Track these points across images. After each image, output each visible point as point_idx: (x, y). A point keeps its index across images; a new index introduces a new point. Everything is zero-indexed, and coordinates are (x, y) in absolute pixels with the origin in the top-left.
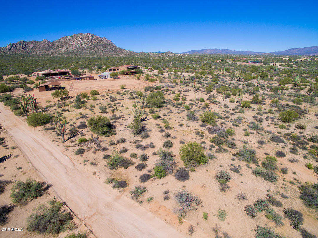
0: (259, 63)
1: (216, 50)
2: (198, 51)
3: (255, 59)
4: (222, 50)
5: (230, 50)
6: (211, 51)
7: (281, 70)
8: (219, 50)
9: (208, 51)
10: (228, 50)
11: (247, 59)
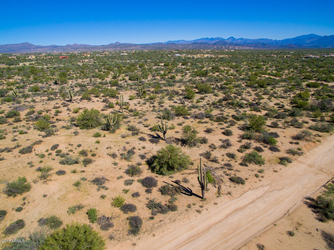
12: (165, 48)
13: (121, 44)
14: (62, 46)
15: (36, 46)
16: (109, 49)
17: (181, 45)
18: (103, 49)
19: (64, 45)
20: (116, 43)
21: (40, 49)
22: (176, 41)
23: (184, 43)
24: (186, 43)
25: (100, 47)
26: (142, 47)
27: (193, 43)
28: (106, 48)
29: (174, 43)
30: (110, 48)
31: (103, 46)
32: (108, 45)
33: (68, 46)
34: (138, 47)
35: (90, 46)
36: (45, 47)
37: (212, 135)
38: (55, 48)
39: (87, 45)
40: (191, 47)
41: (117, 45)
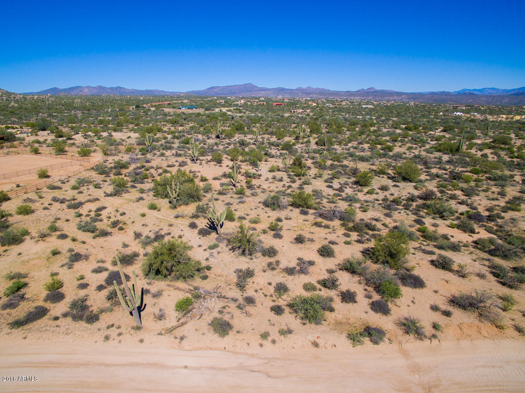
0: (196, 108)
1: (100, 88)
2: (64, 90)
3: (180, 102)
4: (112, 88)
5: (124, 88)
6: (91, 89)
7: (238, 117)
8: (105, 88)
9: (86, 90)
10: (120, 88)
11: (170, 102)
12: (452, 101)
13: (376, 91)
14: (290, 89)
15: (259, 88)
16: (356, 98)
17: (486, 96)
18: (347, 96)
19: (295, 88)
20: (370, 89)
21: (263, 92)
22: (480, 90)
23: (494, 93)
24: (498, 94)
25: (343, 93)
26: (411, 97)
27: (514, 94)
28: (352, 96)
29: (472, 94)
30: (358, 96)
31: (348, 92)
32: (357, 91)
33: (299, 89)
34: (403, 97)
35: (329, 91)
36: (269, 90)
37: (299, 248)
38: (282, 92)
39: (325, 90)
40: (506, 100)
41: (370, 92)
